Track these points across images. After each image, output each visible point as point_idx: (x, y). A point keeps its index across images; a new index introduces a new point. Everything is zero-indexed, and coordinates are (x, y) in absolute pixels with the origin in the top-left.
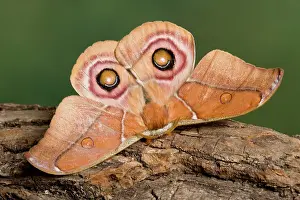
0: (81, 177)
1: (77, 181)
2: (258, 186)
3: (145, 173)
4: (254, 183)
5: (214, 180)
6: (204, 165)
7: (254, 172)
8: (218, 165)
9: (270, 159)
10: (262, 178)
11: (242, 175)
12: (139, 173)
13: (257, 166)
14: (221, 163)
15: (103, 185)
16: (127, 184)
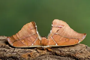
0: (19, 55)
1: (18, 57)
2: (73, 58)
3: (38, 55)
4: (72, 57)
5: (59, 57)
6: (56, 52)
7: (72, 54)
8: (61, 52)
9: (76, 50)
10: (75, 56)
11: (68, 55)
12: (36, 54)
13: (73, 52)
14: (62, 52)
15: (26, 58)
16: (33, 57)
